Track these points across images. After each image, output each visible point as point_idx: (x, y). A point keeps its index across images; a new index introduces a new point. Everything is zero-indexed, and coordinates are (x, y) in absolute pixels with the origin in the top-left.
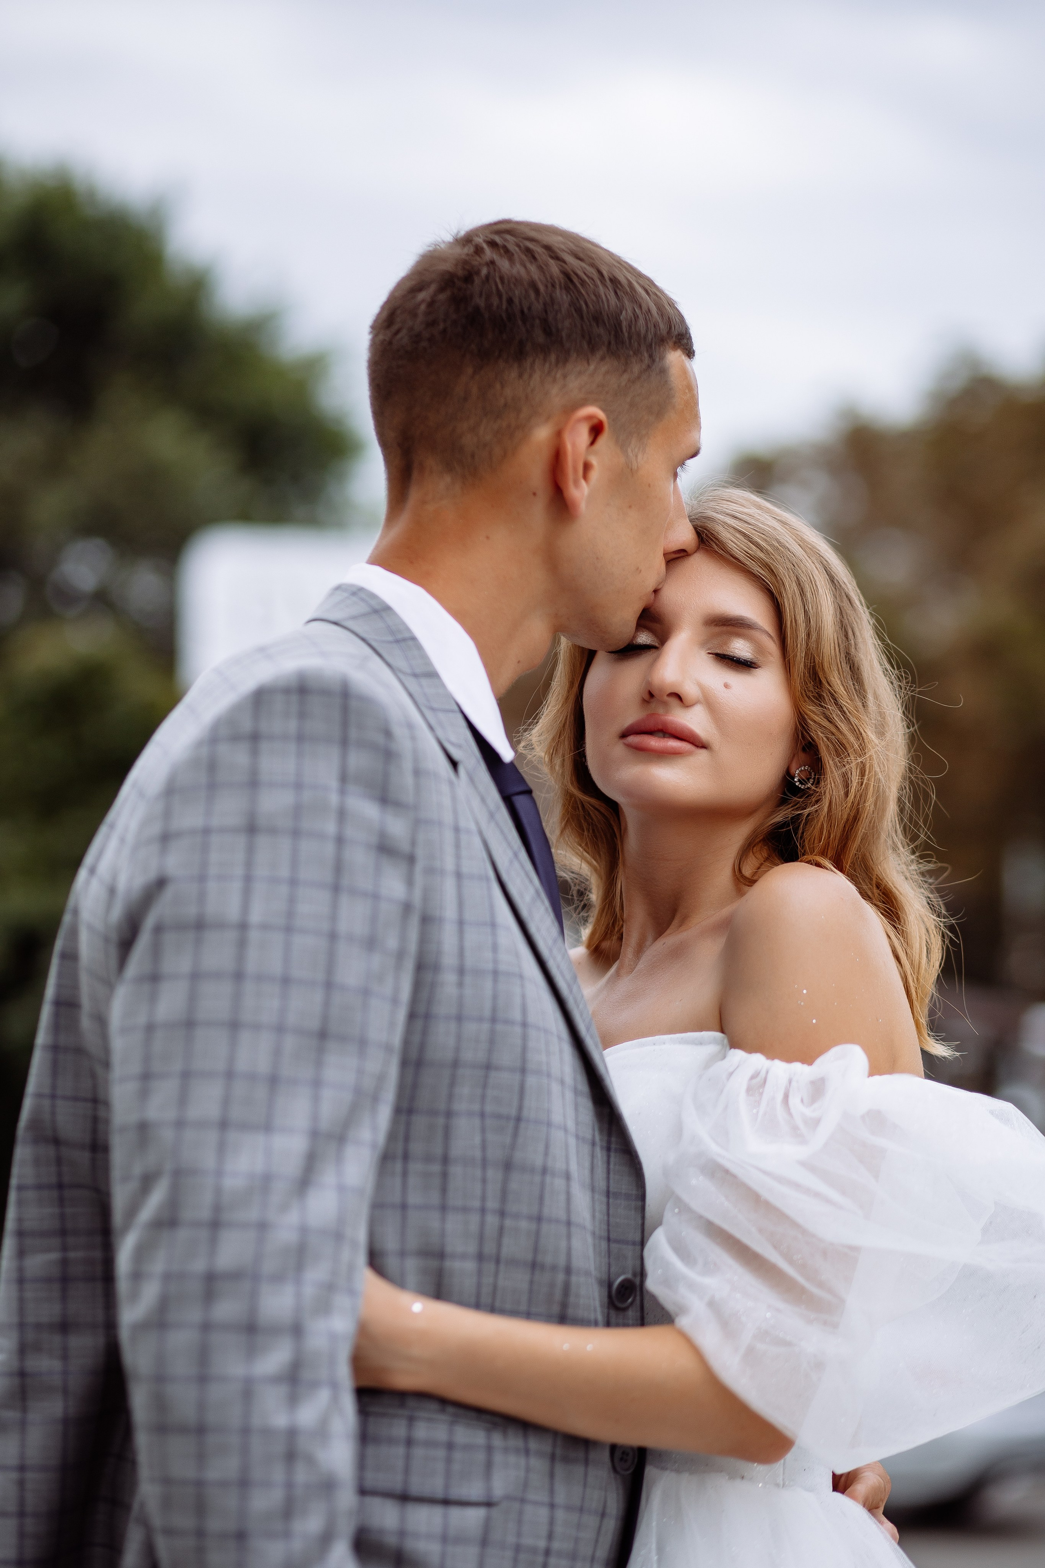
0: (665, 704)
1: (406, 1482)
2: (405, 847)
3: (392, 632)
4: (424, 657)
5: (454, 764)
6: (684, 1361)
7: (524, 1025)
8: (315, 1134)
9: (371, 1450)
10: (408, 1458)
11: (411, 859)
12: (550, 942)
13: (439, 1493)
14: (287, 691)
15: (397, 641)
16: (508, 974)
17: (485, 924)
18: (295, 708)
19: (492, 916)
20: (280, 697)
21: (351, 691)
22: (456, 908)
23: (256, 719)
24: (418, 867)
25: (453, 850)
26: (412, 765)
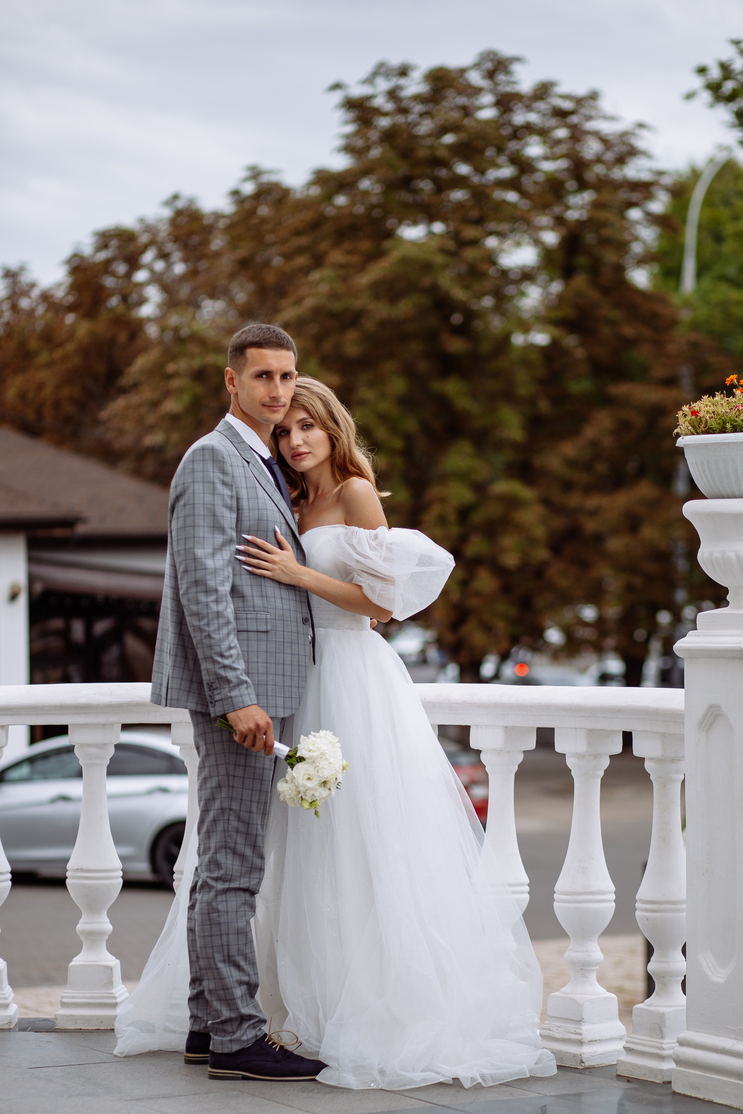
0: (297, 448)
1: (247, 628)
2: (230, 483)
3: (233, 433)
4: (241, 438)
5: (248, 463)
6: (355, 590)
7: (267, 520)
8: (214, 549)
9: (238, 621)
10: (247, 622)
11: (232, 486)
12: (278, 501)
13: (255, 629)
14: (200, 450)
15: (234, 435)
16: (262, 509)
17: (255, 498)
18: (202, 453)
19: (257, 496)
20: (198, 451)
21: (214, 449)
22: (247, 495)
23: (193, 457)
24: (234, 487)
25: (245, 482)
26: (230, 464)
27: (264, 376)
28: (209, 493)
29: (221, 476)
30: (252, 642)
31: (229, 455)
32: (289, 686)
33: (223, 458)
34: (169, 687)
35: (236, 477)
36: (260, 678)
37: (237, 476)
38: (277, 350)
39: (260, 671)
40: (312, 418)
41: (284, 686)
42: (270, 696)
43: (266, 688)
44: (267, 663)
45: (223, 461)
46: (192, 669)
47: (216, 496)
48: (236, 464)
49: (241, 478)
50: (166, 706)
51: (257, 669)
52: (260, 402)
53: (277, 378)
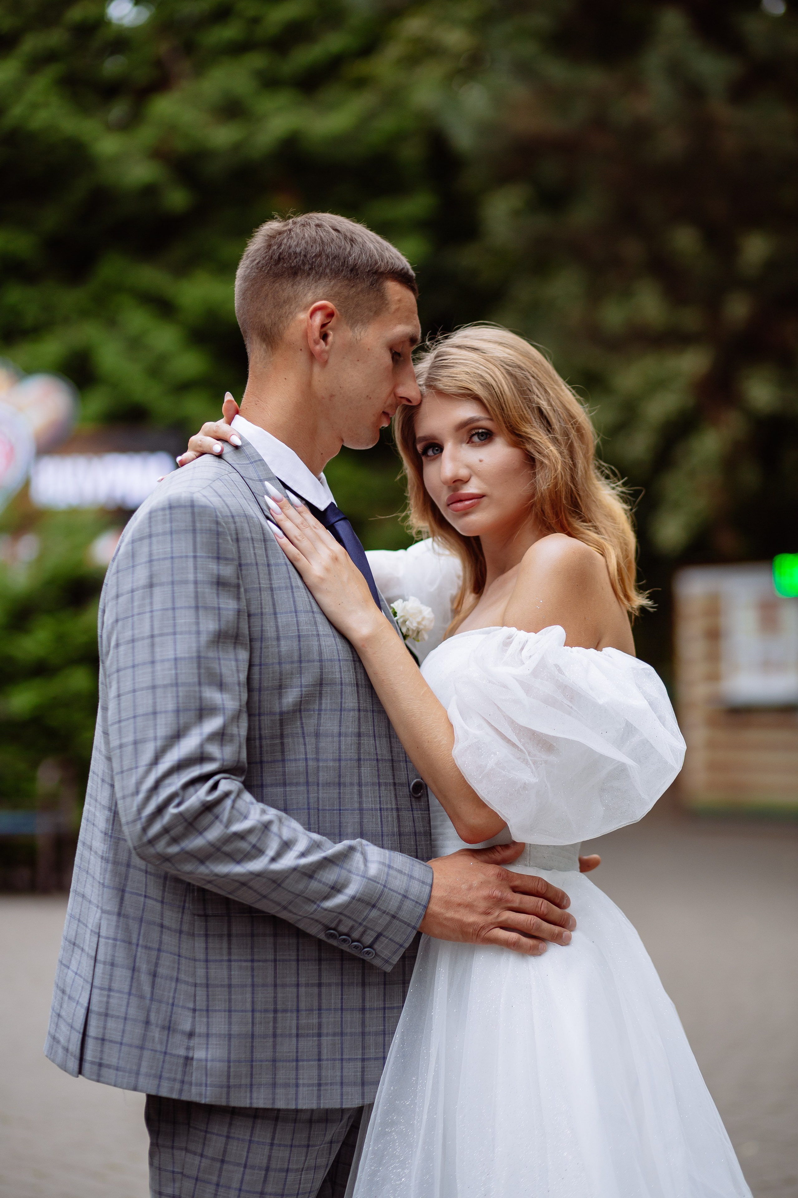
3: (249, 458)
15: (251, 463)
16: (308, 636)
17: (291, 612)
18: (168, 517)
19: (295, 607)
20: (160, 513)
21: (196, 504)
22: (271, 607)
23: (150, 527)
24: (242, 590)
25: (267, 577)
26: (234, 537)
28: (185, 607)
29: (212, 565)
32: (376, 1034)
33: (217, 523)
34: (92, 1031)
35: (247, 565)
36: (303, 1021)
37: (251, 564)
41: (363, 1034)
42: (327, 1060)
43: (316, 1043)
45: (217, 531)
46: (148, 995)
48: (249, 535)
49: (260, 567)
50: (80, 1072)
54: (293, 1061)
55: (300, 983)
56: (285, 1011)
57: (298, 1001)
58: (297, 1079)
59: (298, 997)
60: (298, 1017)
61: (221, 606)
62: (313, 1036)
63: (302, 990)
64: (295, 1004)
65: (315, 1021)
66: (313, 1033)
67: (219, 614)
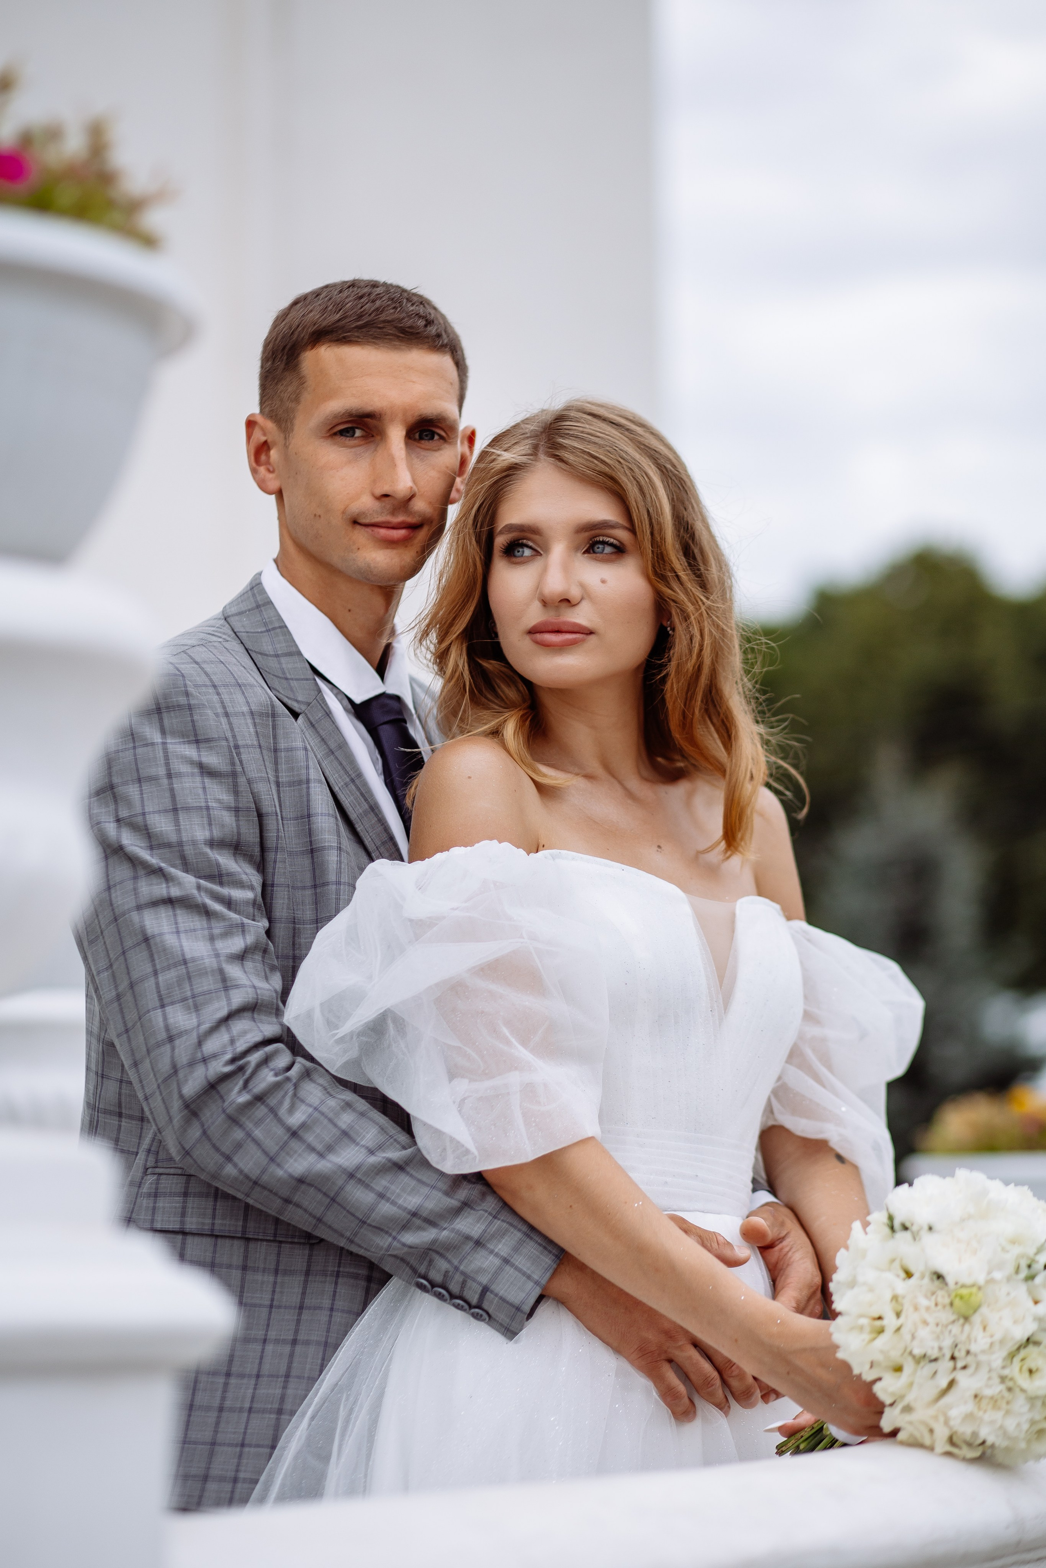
3: (265, 624)
4: (289, 640)
5: (295, 714)
27: (358, 433)
29: (190, 751)
30: (259, 1277)
31: (215, 686)
33: (187, 694)
36: (261, 1391)
38: (395, 348)
39: (266, 1369)
40: (632, 530)
44: (294, 1342)
45: (189, 705)
47: (182, 816)
51: (257, 1361)
52: (343, 513)
53: (396, 435)
54: (236, 1445)
55: (268, 1337)
56: (242, 1376)
57: (260, 1363)
58: (237, 1471)
59: (261, 1358)
60: (256, 1385)
61: (210, 804)
62: (270, 1413)
63: (269, 1348)
64: (256, 1366)
65: (278, 1391)
66: (271, 1408)
67: (209, 817)
